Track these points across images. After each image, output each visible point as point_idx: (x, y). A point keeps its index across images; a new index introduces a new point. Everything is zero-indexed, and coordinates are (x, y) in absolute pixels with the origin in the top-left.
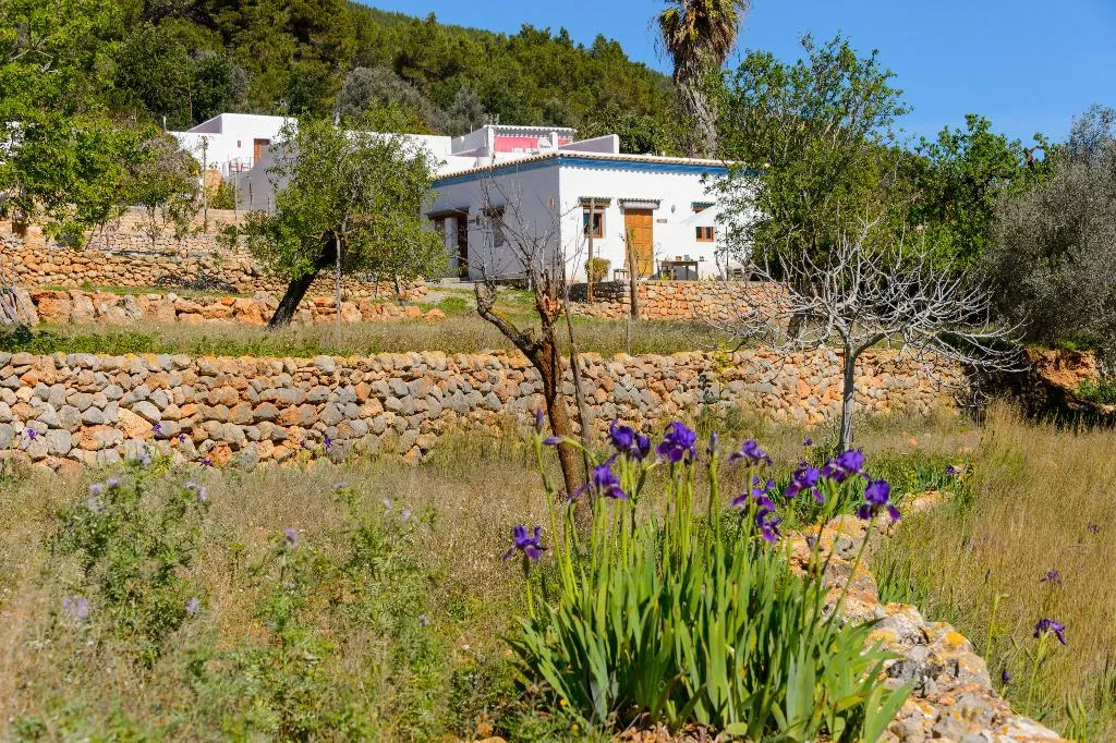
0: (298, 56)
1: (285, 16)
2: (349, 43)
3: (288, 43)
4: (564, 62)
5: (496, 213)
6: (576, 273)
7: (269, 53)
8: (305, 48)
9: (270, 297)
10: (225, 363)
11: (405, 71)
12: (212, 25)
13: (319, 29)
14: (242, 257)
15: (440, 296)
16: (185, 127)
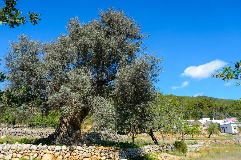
0: (209, 109)
1: (207, 106)
2: (214, 107)
3: (208, 108)
4: (239, 107)
5: (227, 128)
6: (233, 133)
7: (206, 109)
8: (210, 108)
9: (208, 135)
10: (206, 140)
11: (221, 109)
12: (201, 107)
13: (211, 107)
14: (206, 132)
15: (222, 135)
16: (199, 119)
